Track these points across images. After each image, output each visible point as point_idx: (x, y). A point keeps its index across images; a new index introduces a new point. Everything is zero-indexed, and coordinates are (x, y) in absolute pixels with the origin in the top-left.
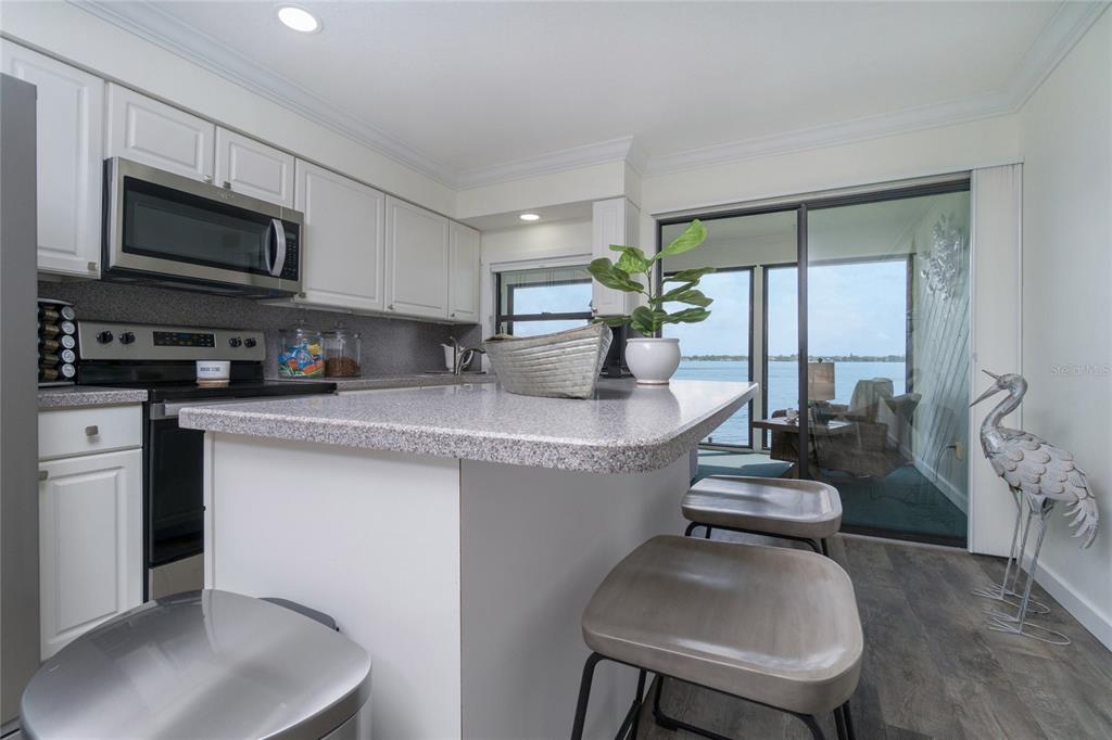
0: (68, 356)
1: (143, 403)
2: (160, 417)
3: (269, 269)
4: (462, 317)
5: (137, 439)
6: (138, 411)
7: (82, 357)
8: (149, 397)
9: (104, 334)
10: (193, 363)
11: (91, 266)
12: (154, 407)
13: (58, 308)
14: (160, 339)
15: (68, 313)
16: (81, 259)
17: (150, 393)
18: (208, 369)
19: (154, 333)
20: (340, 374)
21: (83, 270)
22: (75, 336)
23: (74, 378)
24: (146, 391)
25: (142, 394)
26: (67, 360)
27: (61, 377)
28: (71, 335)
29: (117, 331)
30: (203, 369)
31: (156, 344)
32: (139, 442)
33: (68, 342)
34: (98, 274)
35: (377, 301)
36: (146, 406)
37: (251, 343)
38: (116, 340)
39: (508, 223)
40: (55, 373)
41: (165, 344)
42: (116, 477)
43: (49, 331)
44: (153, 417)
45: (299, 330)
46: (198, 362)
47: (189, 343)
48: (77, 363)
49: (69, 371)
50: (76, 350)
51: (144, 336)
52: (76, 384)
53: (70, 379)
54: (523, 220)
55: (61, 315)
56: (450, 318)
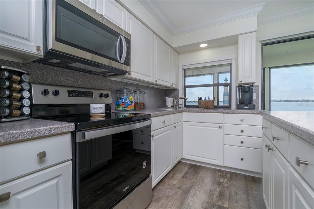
0: (26, 102)
1: (72, 132)
2: (83, 140)
3: (119, 59)
4: (174, 86)
5: (69, 155)
6: (69, 137)
7: (34, 103)
8: (76, 128)
9: (45, 90)
10: (88, 105)
11: (38, 48)
12: (78, 135)
13: (20, 74)
14: (70, 94)
15: (26, 78)
16: (33, 44)
17: (76, 126)
18: (96, 108)
19: (68, 90)
20: (138, 109)
21: (34, 51)
22: (30, 91)
23: (30, 115)
24: (73, 124)
25: (71, 126)
26: (25, 104)
27: (22, 114)
28: (28, 90)
29: (51, 89)
30: (94, 109)
31: (69, 96)
32: (70, 157)
33: (26, 94)
34: (42, 54)
35: (152, 78)
36: (73, 134)
37: (107, 96)
38: (51, 94)
39: (194, 48)
40: (19, 112)
41: (72, 96)
42: (57, 182)
43: (15, 88)
44: (78, 140)
45: (125, 90)
46: (91, 105)
47: (83, 96)
48: (31, 106)
49: (26, 111)
50: (30, 98)
51: (63, 92)
52: (31, 118)
53: (28, 115)
54: (201, 47)
55: (21, 78)
56: (171, 86)
